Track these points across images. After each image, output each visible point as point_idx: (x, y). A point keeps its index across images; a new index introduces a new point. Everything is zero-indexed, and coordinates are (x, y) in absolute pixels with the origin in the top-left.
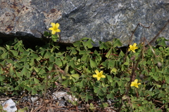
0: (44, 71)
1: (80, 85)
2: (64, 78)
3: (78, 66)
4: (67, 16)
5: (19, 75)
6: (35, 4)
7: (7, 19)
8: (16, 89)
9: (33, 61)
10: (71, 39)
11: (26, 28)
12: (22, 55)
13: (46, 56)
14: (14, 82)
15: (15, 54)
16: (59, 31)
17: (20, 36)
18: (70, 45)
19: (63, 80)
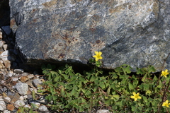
0: (90, 92)
1: (120, 104)
2: (106, 98)
3: (118, 88)
4: (109, 46)
5: (69, 95)
6: (83, 36)
7: (60, 48)
8: (67, 107)
9: (80, 83)
10: (113, 66)
11: (75, 56)
12: (72, 78)
13: (92, 80)
14: (65, 101)
15: (66, 77)
16: (101, 58)
17: (70, 62)
18: (112, 70)
19: (106, 100)
